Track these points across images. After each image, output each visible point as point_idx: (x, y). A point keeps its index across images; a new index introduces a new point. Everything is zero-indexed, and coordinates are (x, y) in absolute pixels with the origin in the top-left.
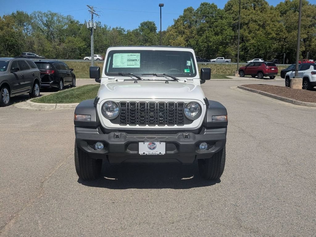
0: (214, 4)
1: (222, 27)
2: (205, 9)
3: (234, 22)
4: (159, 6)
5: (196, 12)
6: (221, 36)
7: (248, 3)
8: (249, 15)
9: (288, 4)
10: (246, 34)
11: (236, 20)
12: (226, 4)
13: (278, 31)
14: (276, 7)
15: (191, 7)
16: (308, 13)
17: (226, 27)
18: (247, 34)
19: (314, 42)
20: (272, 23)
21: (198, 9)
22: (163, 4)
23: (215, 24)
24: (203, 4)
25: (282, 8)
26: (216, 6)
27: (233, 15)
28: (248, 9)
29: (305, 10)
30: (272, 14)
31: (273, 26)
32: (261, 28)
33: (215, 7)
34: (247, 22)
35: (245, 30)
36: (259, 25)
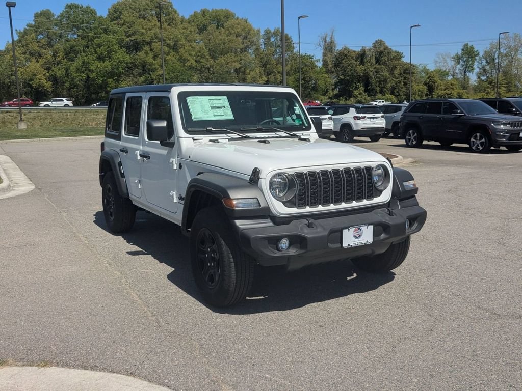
0: (90, 7)
1: (109, 47)
2: (76, 15)
3: (128, 39)
4: (7, 6)
5: (59, 19)
6: (109, 61)
7: (147, 9)
8: (150, 29)
9: (205, 15)
10: (150, 59)
11: (130, 36)
12: (110, 8)
13: (199, 56)
14: (188, 19)
15: (49, 10)
16: (238, 30)
17: (116, 48)
18: (152, 60)
19: (249, 74)
20: (188, 44)
21: (62, 14)
22: (15, 3)
23: (97, 41)
24: (70, 7)
25: (198, 21)
26: (94, 10)
27: (125, 28)
28: (149, 20)
29: (234, 26)
30: (185, 28)
31: (190, 48)
32: (171, 51)
33: (93, 12)
34: (148, 40)
35: (147, 53)
36: (168, 46)
